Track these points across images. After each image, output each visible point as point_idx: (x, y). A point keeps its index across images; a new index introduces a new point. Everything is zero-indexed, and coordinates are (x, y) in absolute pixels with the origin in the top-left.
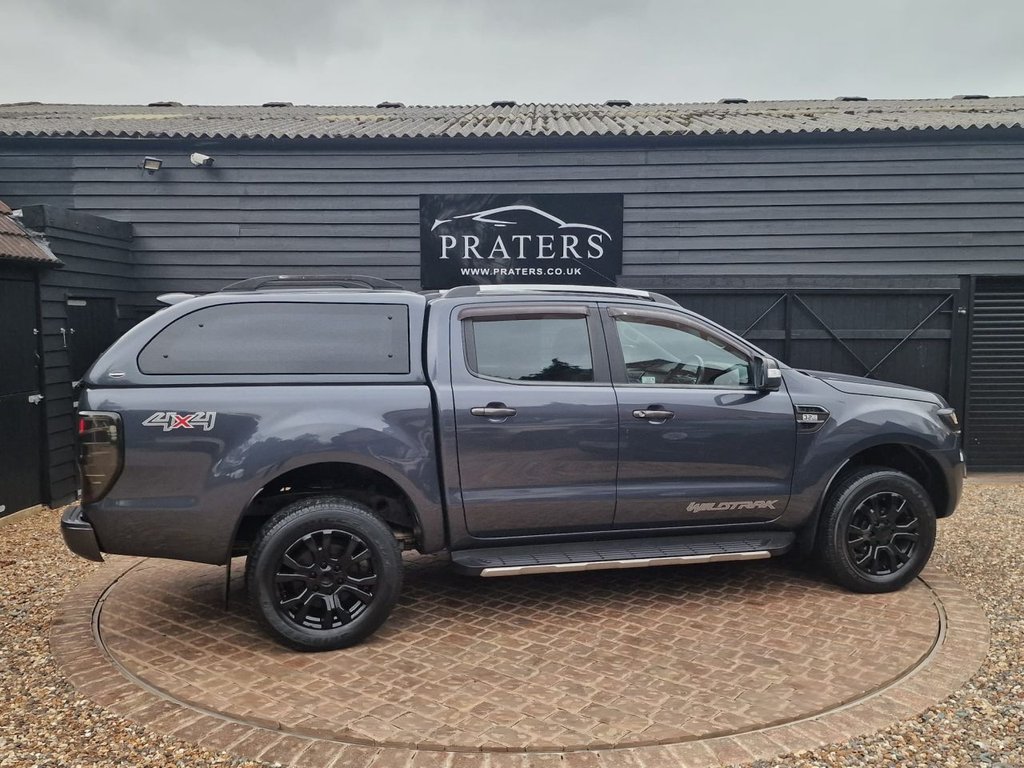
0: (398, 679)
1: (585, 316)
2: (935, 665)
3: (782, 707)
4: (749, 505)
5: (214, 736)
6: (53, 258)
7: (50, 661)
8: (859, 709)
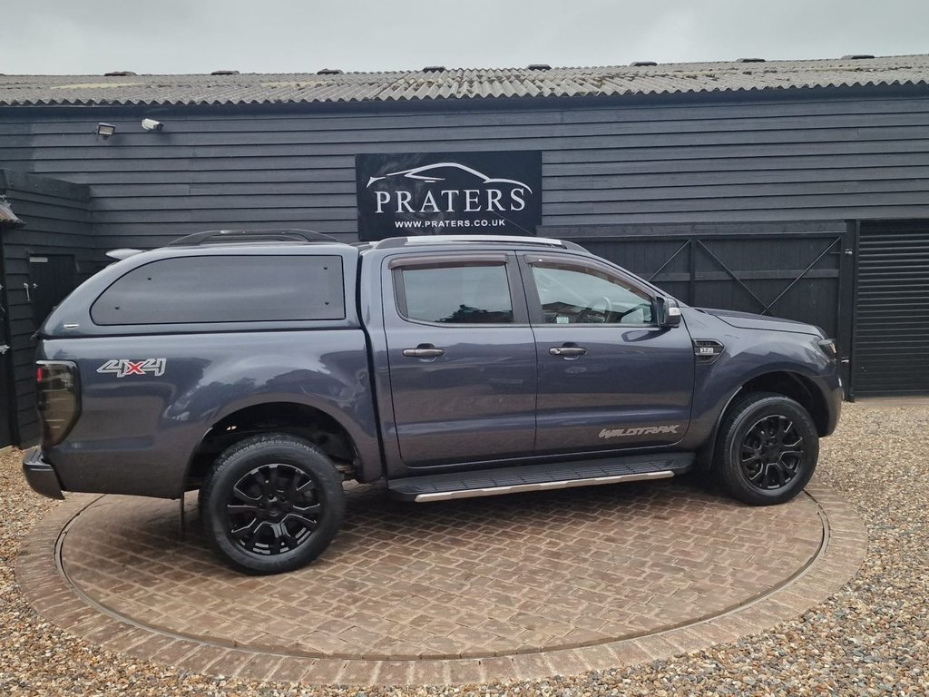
0: (343, 597)
1: (504, 263)
2: (818, 570)
3: (688, 609)
4: (655, 430)
5: (163, 653)
6: (15, 218)
7: (15, 588)
8: (748, 612)
